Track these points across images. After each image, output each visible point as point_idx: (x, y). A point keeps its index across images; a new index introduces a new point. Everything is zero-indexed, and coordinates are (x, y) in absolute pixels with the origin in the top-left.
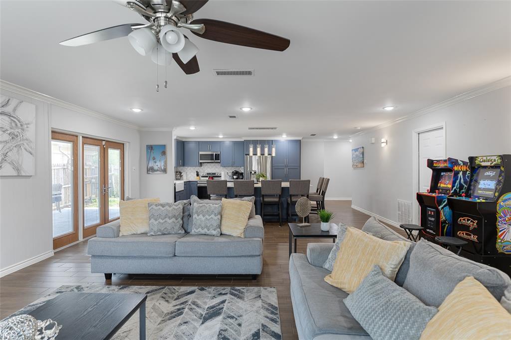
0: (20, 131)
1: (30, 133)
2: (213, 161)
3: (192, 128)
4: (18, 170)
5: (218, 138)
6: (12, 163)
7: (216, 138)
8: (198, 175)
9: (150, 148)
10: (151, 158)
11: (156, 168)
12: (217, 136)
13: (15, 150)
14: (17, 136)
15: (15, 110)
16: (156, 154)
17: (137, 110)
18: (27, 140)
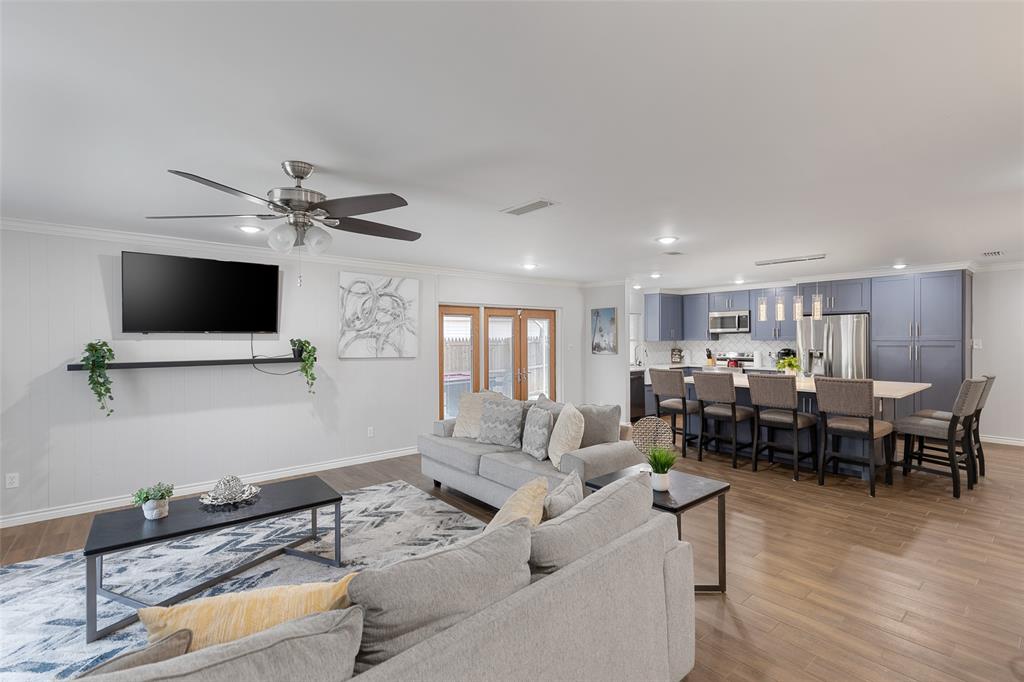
0: (402, 310)
1: (412, 312)
2: (735, 330)
3: (655, 276)
4: (400, 351)
5: (734, 285)
6: (393, 345)
7: (728, 285)
8: (709, 356)
9: (596, 313)
10: (598, 330)
11: (603, 345)
12: (730, 282)
13: (397, 330)
14: (398, 316)
15: (396, 289)
16: (604, 322)
17: (529, 267)
18: (409, 319)
